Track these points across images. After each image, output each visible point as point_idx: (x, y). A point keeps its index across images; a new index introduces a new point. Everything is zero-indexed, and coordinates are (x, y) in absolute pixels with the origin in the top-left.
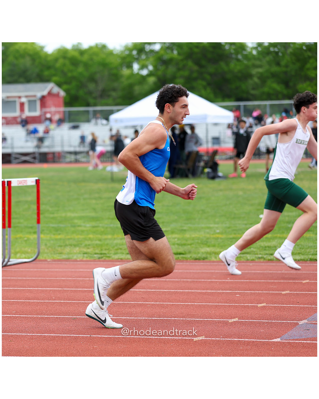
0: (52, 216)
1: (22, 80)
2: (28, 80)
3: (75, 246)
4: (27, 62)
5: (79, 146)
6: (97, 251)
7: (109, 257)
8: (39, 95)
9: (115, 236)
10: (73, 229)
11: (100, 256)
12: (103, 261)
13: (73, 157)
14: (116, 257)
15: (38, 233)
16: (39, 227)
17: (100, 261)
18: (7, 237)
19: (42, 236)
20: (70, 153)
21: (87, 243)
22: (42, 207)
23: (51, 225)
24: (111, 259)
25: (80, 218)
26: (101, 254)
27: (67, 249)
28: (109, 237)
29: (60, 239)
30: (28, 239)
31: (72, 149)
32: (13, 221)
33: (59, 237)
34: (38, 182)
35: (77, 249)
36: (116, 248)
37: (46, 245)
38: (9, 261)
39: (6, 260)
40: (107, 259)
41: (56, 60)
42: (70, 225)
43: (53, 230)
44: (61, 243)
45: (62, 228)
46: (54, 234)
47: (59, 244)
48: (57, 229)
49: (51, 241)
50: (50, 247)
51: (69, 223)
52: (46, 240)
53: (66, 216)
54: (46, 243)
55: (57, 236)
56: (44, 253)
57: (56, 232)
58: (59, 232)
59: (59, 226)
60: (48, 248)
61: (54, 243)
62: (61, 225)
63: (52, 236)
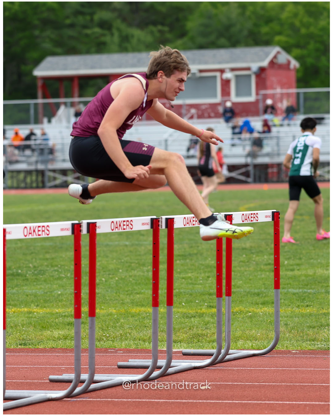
1: (223, 41)
2: (234, 43)
8: (255, 67)
15: (277, 304)
29: (311, 315)
33: (308, 310)
37: (287, 325)
38: (227, 354)
42: (323, 291)
43: (296, 300)
44: (312, 322)
45: (311, 296)
46: (299, 306)
47: (308, 323)
48: (302, 298)
49: (294, 319)
50: (293, 328)
51: (322, 286)
52: (286, 316)
53: (315, 273)
54: (285, 322)
55: (303, 310)
56: (283, 339)
57: (301, 302)
58: (307, 302)
59: (305, 292)
60: (291, 330)
61: (300, 323)
62: (309, 291)
63: (294, 309)
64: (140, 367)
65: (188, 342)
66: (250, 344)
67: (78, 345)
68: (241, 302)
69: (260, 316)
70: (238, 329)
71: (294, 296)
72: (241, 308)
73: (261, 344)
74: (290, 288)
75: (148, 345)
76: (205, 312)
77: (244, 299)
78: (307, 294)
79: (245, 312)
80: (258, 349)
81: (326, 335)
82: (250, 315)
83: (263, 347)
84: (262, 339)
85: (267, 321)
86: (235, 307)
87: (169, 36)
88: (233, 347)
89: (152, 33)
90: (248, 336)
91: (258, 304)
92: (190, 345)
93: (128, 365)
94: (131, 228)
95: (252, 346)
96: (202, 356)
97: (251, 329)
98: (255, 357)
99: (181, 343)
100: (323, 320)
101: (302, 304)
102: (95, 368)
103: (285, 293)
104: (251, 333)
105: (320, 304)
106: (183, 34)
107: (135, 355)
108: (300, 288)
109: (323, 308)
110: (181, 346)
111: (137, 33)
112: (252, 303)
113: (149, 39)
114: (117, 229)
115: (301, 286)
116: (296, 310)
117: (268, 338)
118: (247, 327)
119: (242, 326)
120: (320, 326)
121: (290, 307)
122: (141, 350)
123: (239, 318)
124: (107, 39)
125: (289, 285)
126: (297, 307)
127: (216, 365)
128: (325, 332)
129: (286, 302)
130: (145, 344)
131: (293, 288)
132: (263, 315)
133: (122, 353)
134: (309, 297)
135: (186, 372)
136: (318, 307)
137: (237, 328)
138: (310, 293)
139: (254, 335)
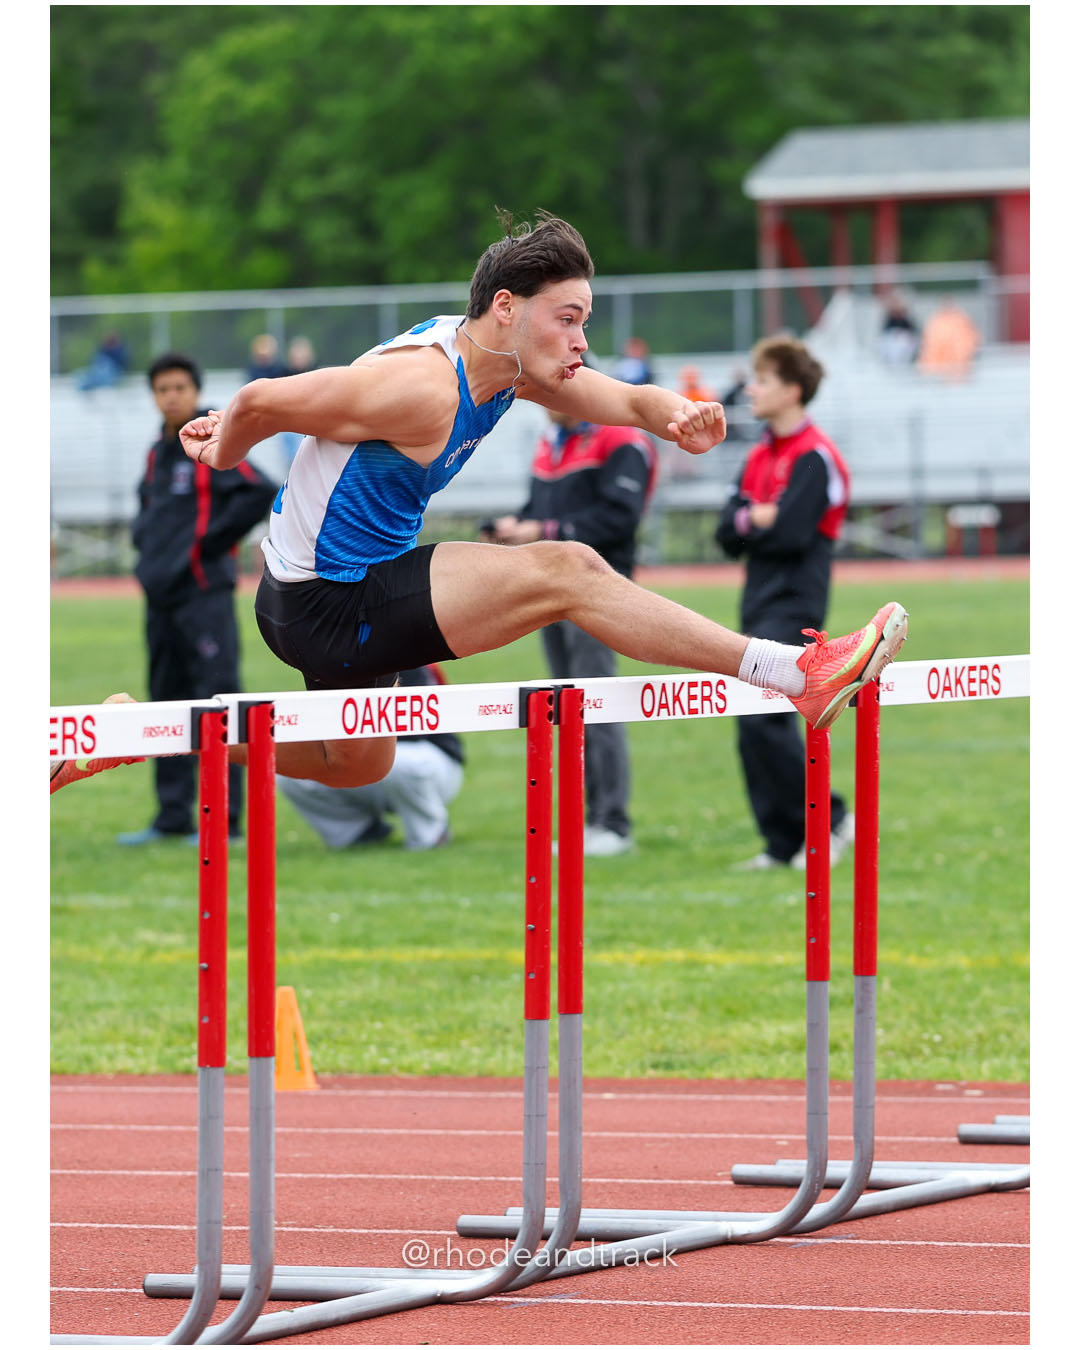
67: (816, 1069)
93: (992, 1133)
94: (996, 689)
102: (873, 1139)
114: (947, 693)
133: (980, 1094)
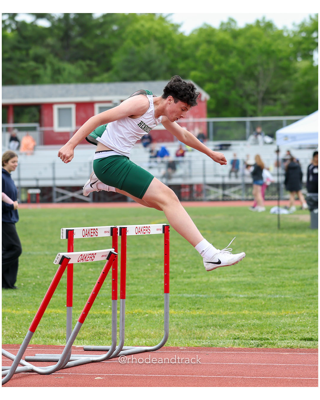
0: (186, 280)
3: (221, 327)
4: (153, 48)
5: (230, 176)
6: (255, 335)
7: (273, 344)
9: (283, 313)
10: (218, 301)
11: (259, 342)
12: (264, 350)
13: (220, 192)
14: (284, 344)
15: (166, 306)
16: (167, 298)
17: (259, 350)
18: (118, 312)
19: (171, 311)
20: (216, 186)
21: (239, 322)
22: (172, 268)
23: (186, 295)
24: (275, 347)
25: (230, 284)
26: (261, 339)
27: (210, 332)
28: (274, 313)
29: (200, 316)
30: (151, 316)
31: (219, 180)
32: (128, 288)
33: (198, 313)
34: (166, 229)
35: (224, 332)
36: (283, 330)
37: (178, 325)
38: (121, 349)
39: (117, 347)
40: (270, 347)
41: (197, 46)
42: (214, 295)
43: (189, 303)
44: (200, 323)
45: (202, 300)
46: (190, 308)
47: (196, 323)
48: (194, 302)
49: (185, 319)
50: (183, 328)
51: (213, 292)
52: (178, 317)
53: (208, 281)
54: (177, 322)
55: (194, 312)
56: (173, 337)
57: (193, 305)
58: (198, 305)
59: (198, 297)
60: (181, 330)
61: (190, 323)
62: (201, 296)
63: (186, 311)
64: (45, 361)
65: (90, 339)
66: (144, 342)
68: (141, 305)
69: (155, 317)
70: (135, 328)
71: (188, 300)
72: (140, 310)
73: (154, 341)
74: (185, 293)
75: (55, 342)
76: (108, 313)
77: (143, 302)
78: (199, 298)
79: (143, 313)
80: (151, 346)
81: (211, 334)
82: (147, 316)
83: (155, 344)
84: (155, 337)
85: (161, 321)
86: (134, 309)
87: (96, 70)
88: (129, 344)
89: (81, 67)
90: (143, 335)
91: (155, 307)
92: (92, 342)
93: (34, 358)
95: (146, 343)
96: (101, 352)
97: (146, 329)
98: (147, 353)
99: (84, 340)
100: (210, 321)
101: (193, 307)
103: (180, 298)
104: (146, 332)
105: (210, 307)
106: (108, 69)
107: (43, 351)
108: (193, 293)
109: (211, 311)
110: (84, 343)
111: (69, 67)
112: (150, 306)
113: (79, 72)
115: (195, 292)
116: (187, 312)
117: (160, 336)
118: (143, 327)
119: (139, 325)
120: (206, 326)
121: (183, 309)
122: (48, 346)
123: (137, 319)
124: (41, 72)
125: (184, 291)
126: (189, 309)
127: (112, 359)
128: (210, 331)
129: (180, 305)
130: (52, 340)
131: (188, 293)
132: (158, 316)
133: (31, 349)
134: (200, 301)
135: (84, 365)
136: (207, 310)
137: (133, 328)
138: (202, 298)
139: (148, 334)
